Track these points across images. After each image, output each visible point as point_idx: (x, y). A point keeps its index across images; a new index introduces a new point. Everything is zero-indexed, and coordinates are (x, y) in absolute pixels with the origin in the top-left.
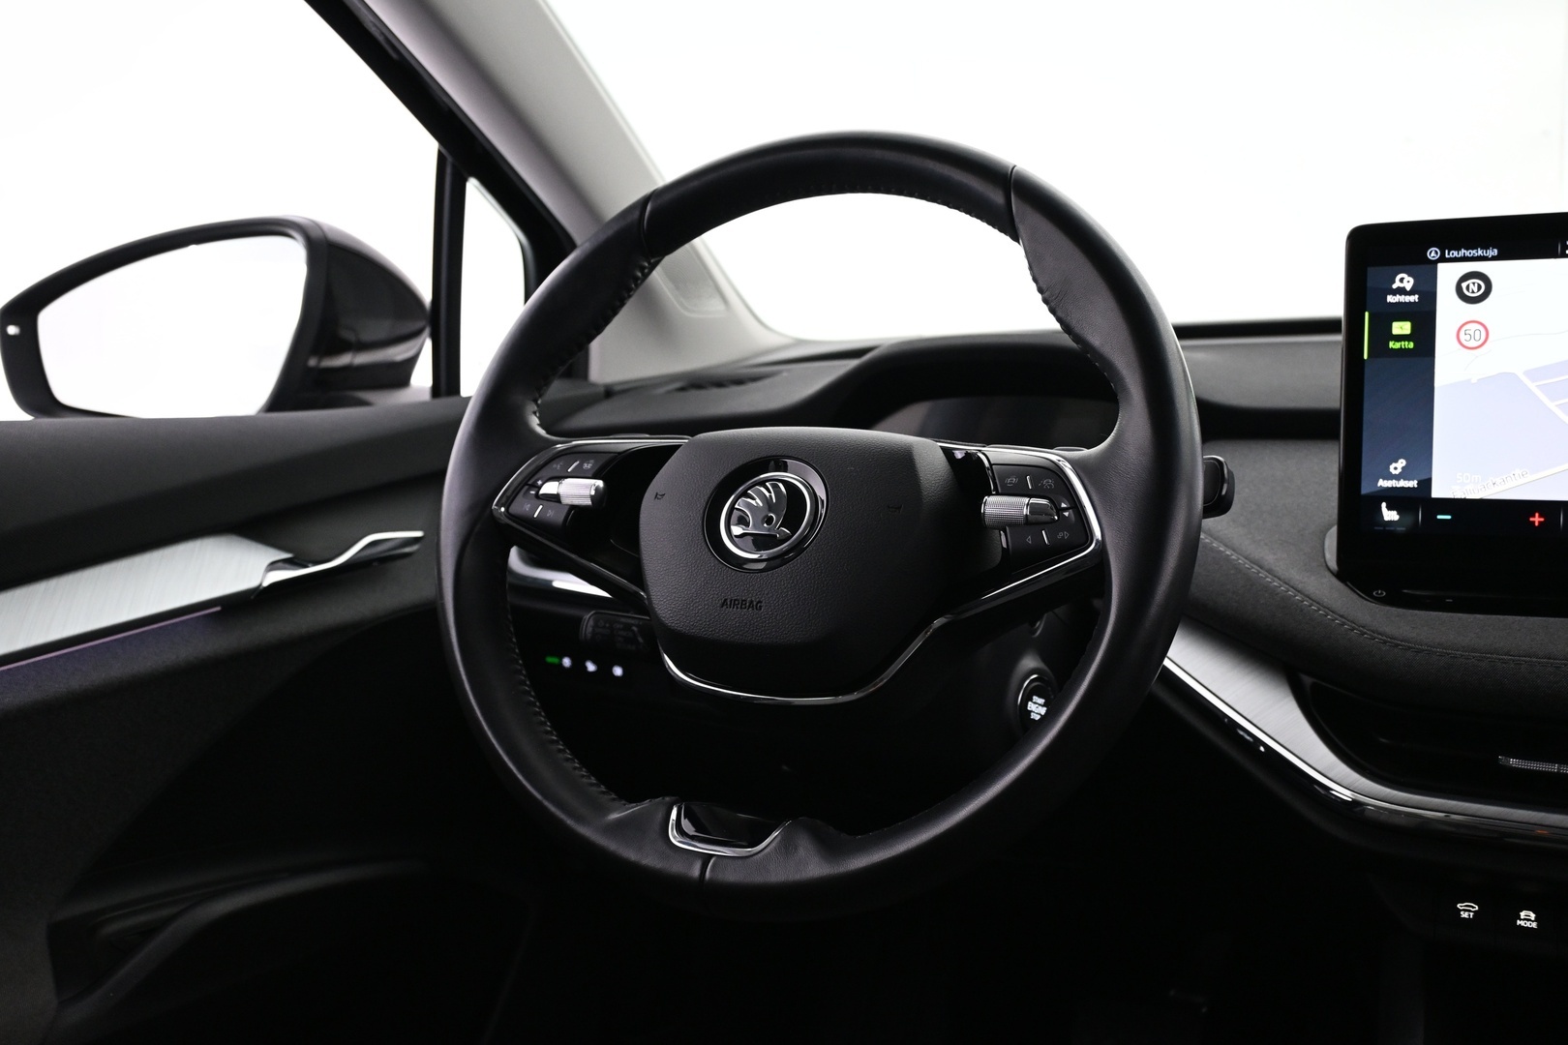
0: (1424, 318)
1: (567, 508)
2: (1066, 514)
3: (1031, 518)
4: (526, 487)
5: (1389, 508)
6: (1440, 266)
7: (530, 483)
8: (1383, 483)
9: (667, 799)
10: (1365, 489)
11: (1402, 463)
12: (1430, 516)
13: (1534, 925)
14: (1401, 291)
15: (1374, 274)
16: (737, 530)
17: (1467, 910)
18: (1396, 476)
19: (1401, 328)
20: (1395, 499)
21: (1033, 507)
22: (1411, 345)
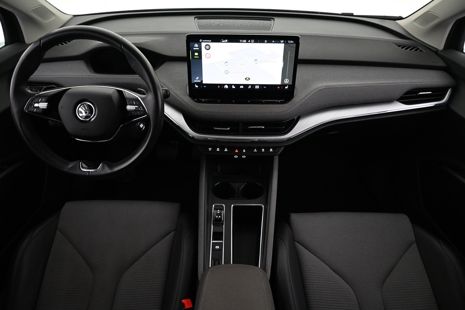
0: (200, 52)
1: (42, 109)
2: (142, 109)
3: (136, 110)
4: (30, 105)
5: (196, 85)
6: (202, 43)
7: (31, 104)
8: (195, 81)
9: (79, 161)
10: (192, 82)
11: (198, 78)
12: (203, 86)
13: (219, 150)
14: (196, 47)
15: (191, 44)
16: (81, 115)
17: (210, 149)
18: (197, 80)
19: (196, 54)
20: (197, 84)
21: (136, 107)
22: (198, 57)
